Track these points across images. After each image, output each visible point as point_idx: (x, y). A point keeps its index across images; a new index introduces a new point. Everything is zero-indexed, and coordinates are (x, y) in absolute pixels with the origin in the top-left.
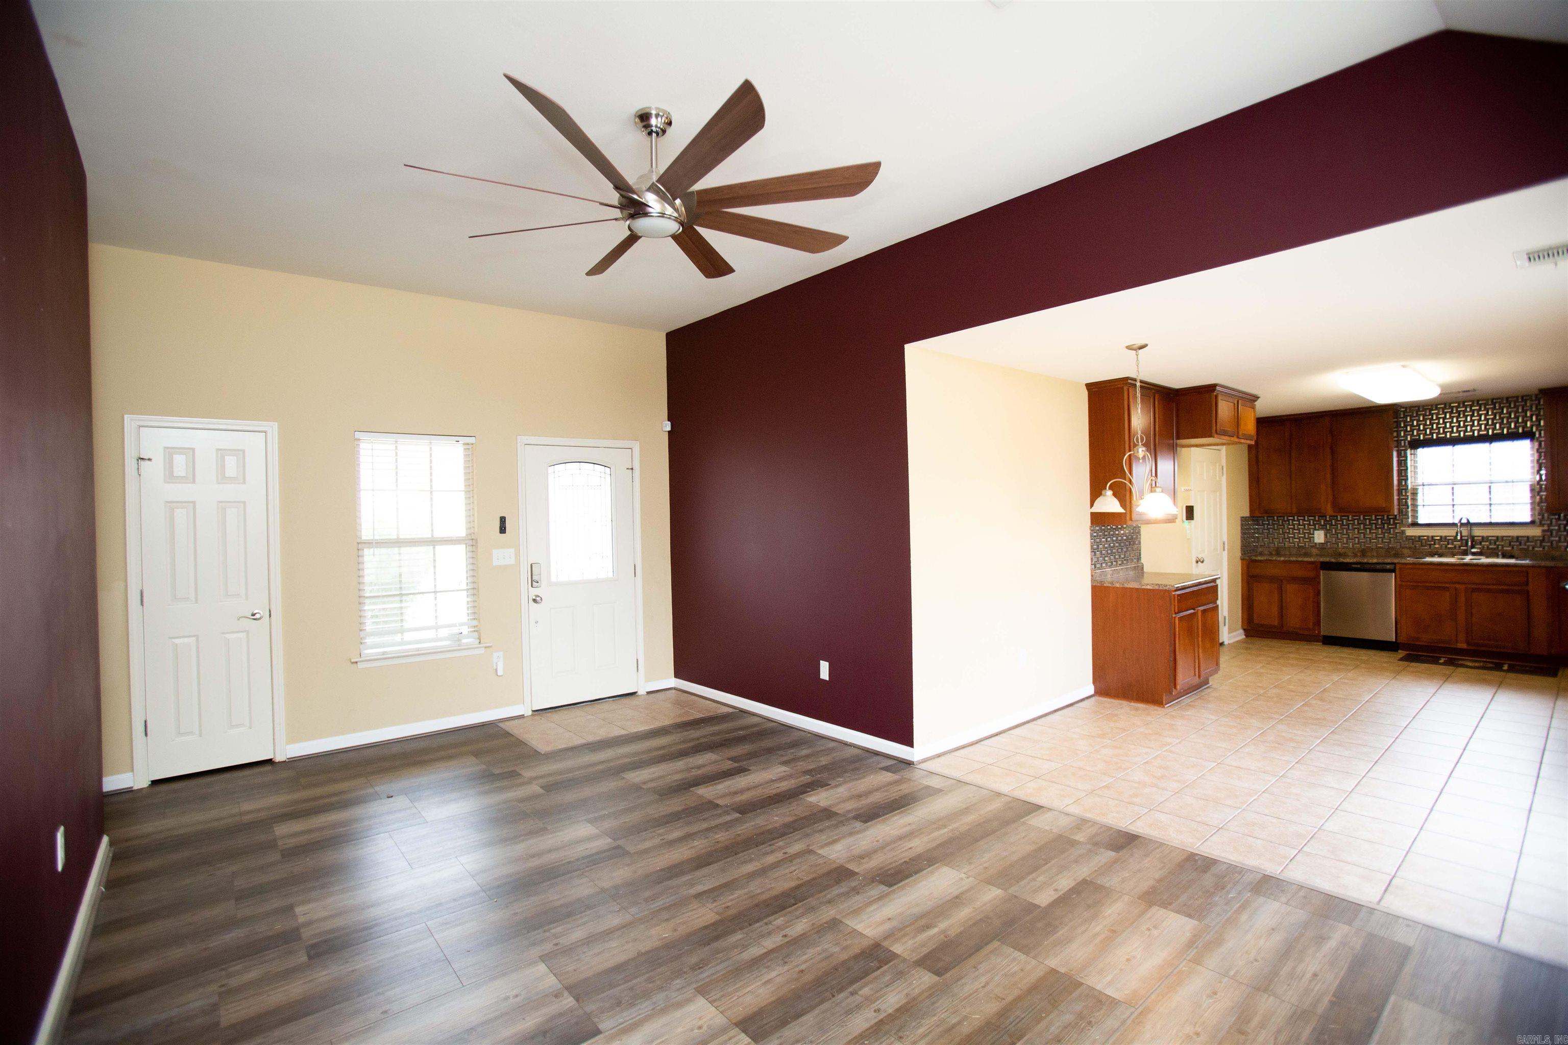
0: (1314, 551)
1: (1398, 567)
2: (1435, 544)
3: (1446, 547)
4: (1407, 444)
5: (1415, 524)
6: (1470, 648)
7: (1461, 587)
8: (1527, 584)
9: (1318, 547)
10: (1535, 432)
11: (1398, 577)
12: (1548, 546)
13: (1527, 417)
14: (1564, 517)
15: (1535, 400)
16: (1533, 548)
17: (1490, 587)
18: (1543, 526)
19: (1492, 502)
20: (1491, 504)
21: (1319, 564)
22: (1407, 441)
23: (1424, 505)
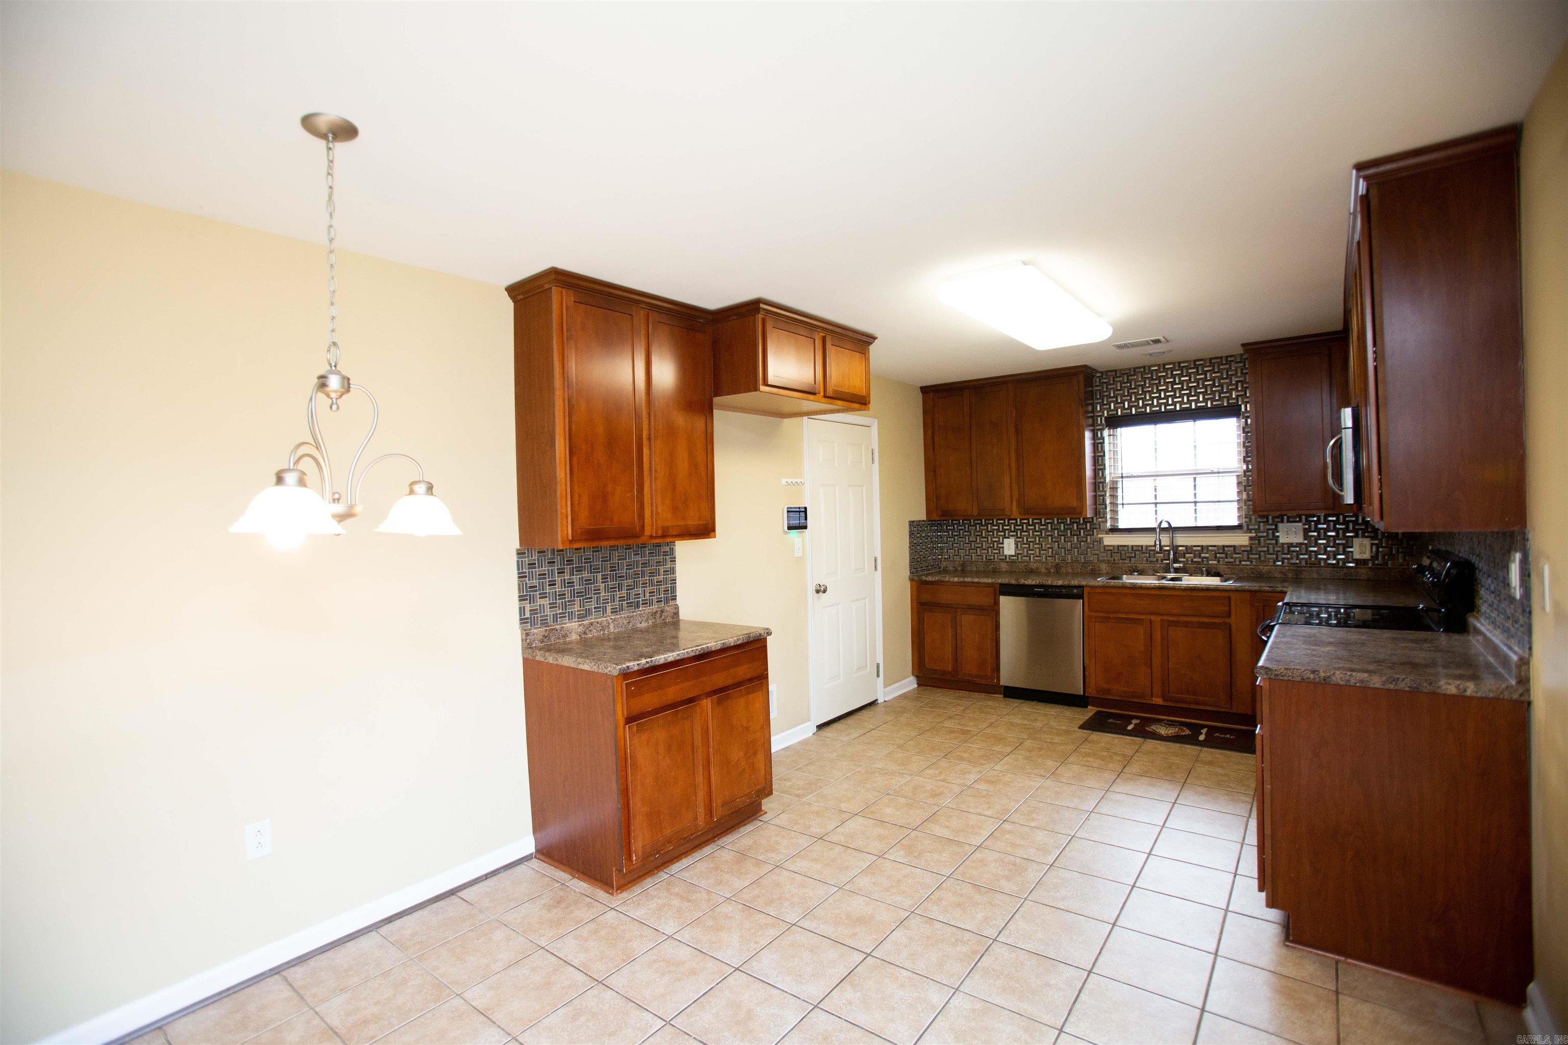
0: (1004, 566)
1: (1086, 591)
2: (1135, 557)
3: (1146, 560)
4: (1103, 422)
5: (1115, 530)
6: (1166, 703)
7: (1156, 619)
8: (1229, 616)
9: (1007, 562)
10: (1240, 405)
11: (1086, 605)
12: (1256, 559)
13: (1232, 384)
14: (1273, 520)
15: (1240, 362)
16: (1240, 562)
17: (1188, 619)
18: (1251, 532)
19: (1197, 500)
20: (1195, 503)
21: (998, 587)
22: (1103, 418)
23: (1123, 504)
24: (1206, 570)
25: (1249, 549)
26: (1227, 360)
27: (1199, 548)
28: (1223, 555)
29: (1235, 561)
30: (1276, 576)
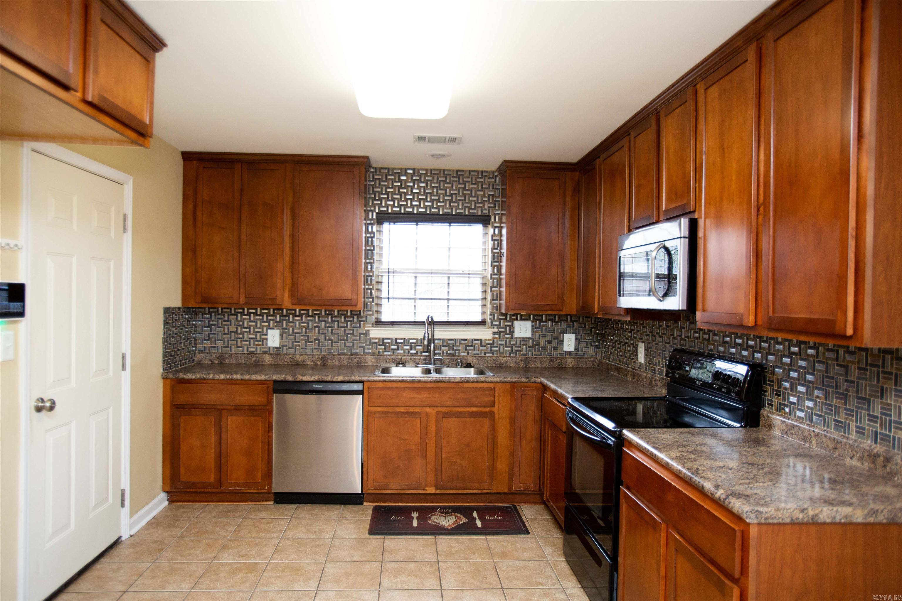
0: (267, 359)
1: (366, 386)
2: (398, 349)
3: (409, 352)
4: (374, 217)
5: (378, 323)
6: (438, 492)
7: (431, 411)
8: (493, 406)
9: (271, 354)
10: (490, 216)
11: (366, 400)
12: (496, 351)
13: (485, 197)
14: (510, 318)
15: (492, 178)
16: (485, 354)
17: (461, 409)
18: (494, 328)
19: (450, 297)
20: (448, 299)
21: (272, 383)
22: (375, 214)
23: (388, 298)
24: (461, 362)
25: (491, 342)
26: (482, 174)
27: (453, 342)
28: (472, 348)
29: (481, 353)
30: (511, 366)
